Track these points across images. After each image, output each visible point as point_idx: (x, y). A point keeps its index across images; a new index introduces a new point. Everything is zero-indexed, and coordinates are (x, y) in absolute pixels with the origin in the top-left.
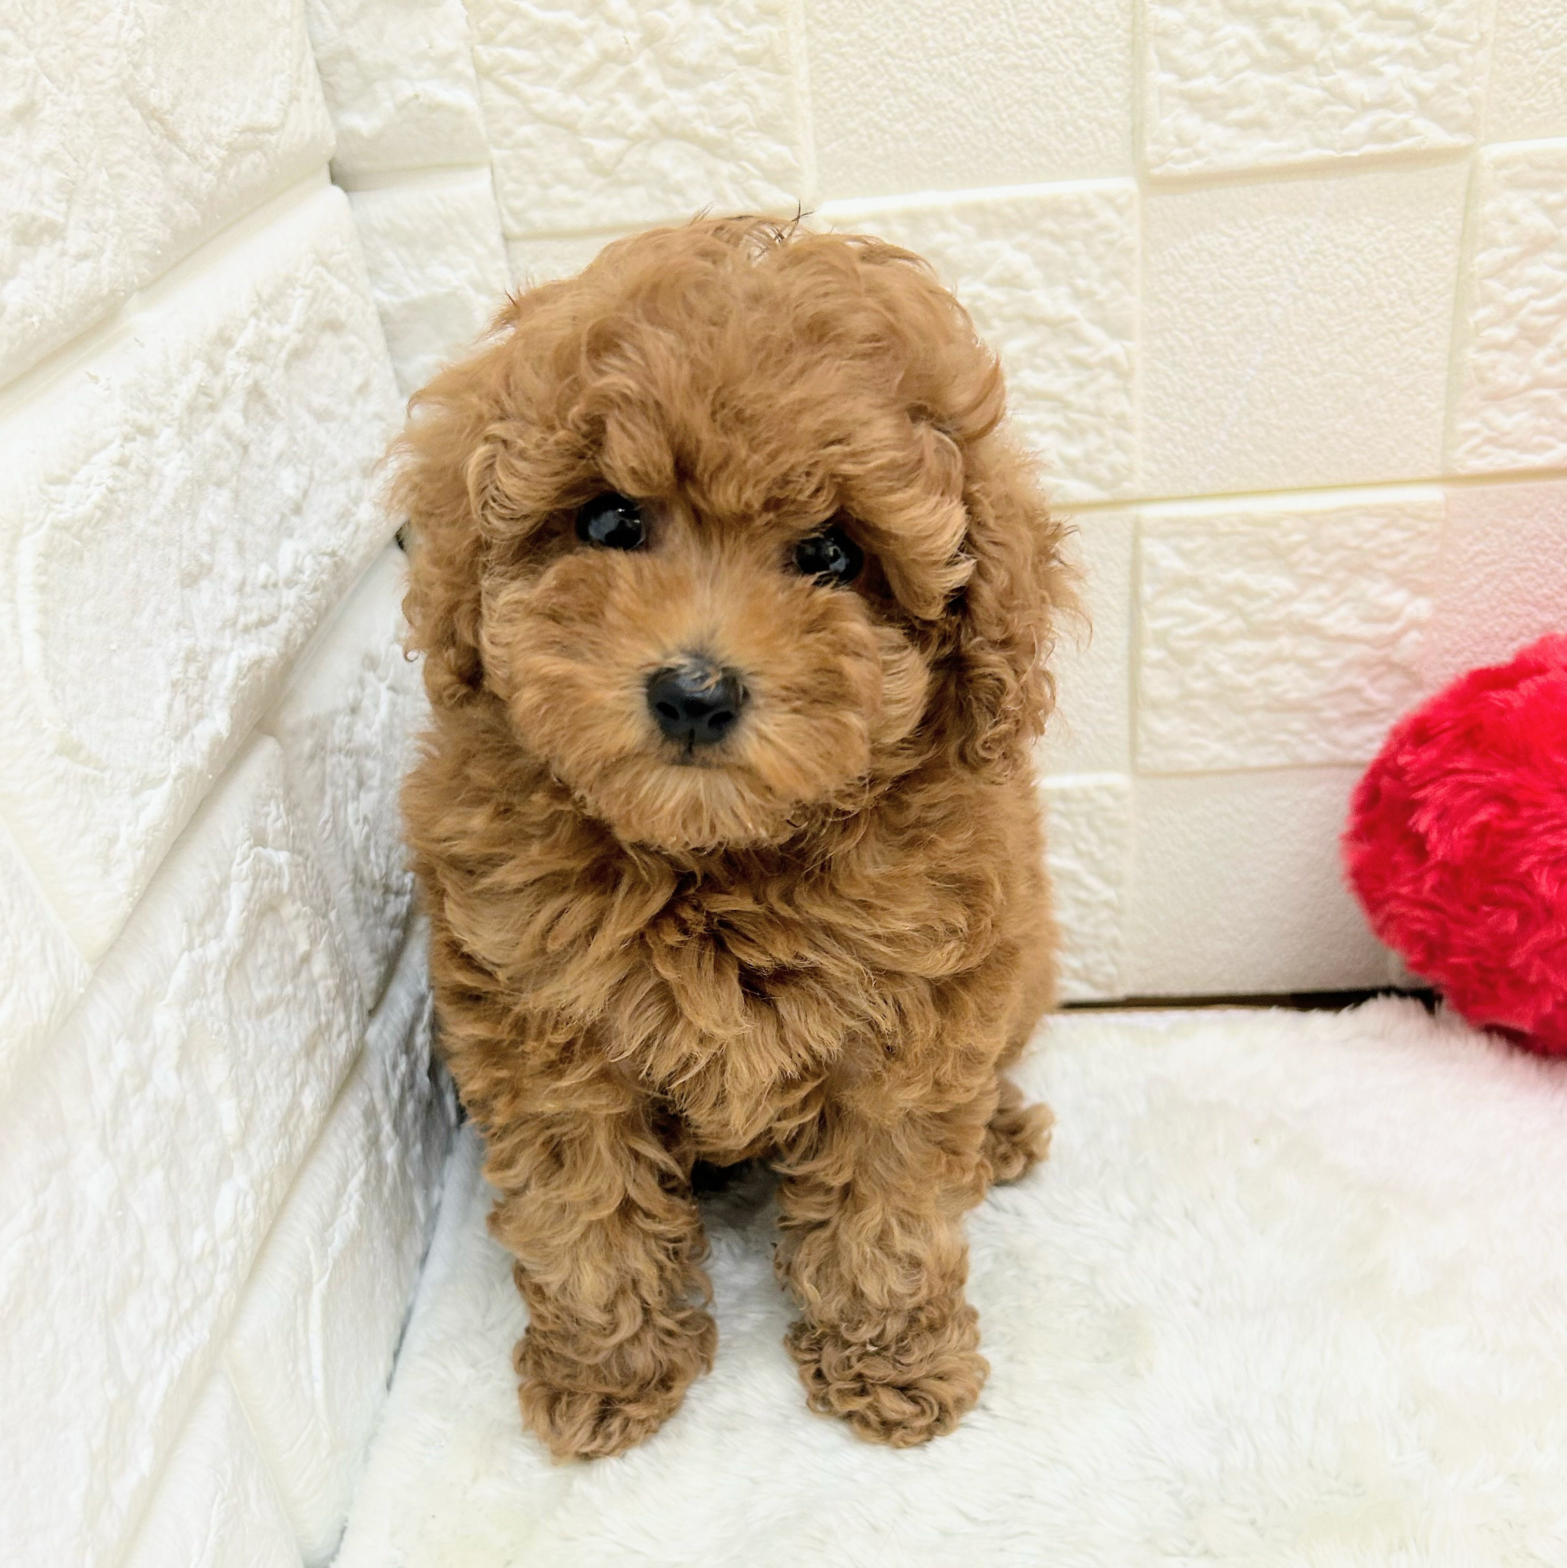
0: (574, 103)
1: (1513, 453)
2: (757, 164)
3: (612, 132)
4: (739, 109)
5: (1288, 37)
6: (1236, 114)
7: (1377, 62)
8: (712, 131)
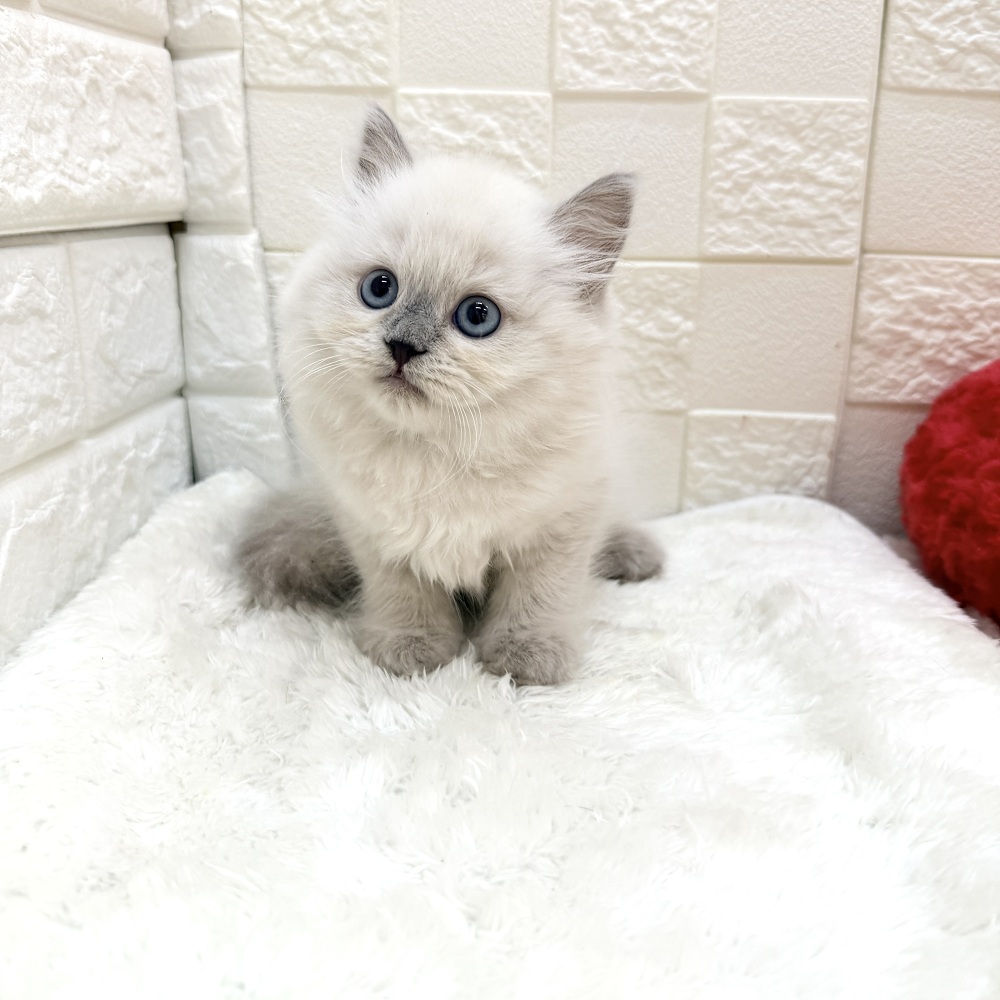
0: (287, 27)
1: (732, 247)
2: (370, 63)
3: (303, 42)
4: (365, 37)
5: (622, 34)
6: (598, 67)
7: (663, 50)
8: (351, 46)
